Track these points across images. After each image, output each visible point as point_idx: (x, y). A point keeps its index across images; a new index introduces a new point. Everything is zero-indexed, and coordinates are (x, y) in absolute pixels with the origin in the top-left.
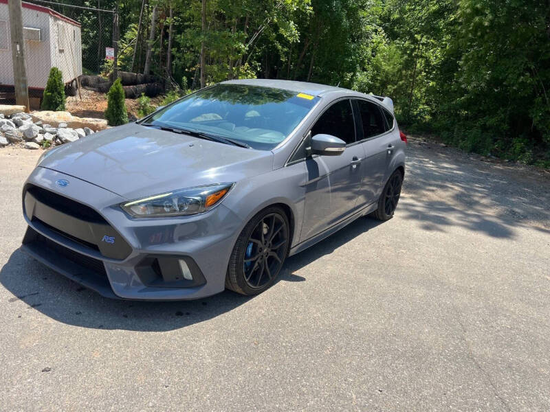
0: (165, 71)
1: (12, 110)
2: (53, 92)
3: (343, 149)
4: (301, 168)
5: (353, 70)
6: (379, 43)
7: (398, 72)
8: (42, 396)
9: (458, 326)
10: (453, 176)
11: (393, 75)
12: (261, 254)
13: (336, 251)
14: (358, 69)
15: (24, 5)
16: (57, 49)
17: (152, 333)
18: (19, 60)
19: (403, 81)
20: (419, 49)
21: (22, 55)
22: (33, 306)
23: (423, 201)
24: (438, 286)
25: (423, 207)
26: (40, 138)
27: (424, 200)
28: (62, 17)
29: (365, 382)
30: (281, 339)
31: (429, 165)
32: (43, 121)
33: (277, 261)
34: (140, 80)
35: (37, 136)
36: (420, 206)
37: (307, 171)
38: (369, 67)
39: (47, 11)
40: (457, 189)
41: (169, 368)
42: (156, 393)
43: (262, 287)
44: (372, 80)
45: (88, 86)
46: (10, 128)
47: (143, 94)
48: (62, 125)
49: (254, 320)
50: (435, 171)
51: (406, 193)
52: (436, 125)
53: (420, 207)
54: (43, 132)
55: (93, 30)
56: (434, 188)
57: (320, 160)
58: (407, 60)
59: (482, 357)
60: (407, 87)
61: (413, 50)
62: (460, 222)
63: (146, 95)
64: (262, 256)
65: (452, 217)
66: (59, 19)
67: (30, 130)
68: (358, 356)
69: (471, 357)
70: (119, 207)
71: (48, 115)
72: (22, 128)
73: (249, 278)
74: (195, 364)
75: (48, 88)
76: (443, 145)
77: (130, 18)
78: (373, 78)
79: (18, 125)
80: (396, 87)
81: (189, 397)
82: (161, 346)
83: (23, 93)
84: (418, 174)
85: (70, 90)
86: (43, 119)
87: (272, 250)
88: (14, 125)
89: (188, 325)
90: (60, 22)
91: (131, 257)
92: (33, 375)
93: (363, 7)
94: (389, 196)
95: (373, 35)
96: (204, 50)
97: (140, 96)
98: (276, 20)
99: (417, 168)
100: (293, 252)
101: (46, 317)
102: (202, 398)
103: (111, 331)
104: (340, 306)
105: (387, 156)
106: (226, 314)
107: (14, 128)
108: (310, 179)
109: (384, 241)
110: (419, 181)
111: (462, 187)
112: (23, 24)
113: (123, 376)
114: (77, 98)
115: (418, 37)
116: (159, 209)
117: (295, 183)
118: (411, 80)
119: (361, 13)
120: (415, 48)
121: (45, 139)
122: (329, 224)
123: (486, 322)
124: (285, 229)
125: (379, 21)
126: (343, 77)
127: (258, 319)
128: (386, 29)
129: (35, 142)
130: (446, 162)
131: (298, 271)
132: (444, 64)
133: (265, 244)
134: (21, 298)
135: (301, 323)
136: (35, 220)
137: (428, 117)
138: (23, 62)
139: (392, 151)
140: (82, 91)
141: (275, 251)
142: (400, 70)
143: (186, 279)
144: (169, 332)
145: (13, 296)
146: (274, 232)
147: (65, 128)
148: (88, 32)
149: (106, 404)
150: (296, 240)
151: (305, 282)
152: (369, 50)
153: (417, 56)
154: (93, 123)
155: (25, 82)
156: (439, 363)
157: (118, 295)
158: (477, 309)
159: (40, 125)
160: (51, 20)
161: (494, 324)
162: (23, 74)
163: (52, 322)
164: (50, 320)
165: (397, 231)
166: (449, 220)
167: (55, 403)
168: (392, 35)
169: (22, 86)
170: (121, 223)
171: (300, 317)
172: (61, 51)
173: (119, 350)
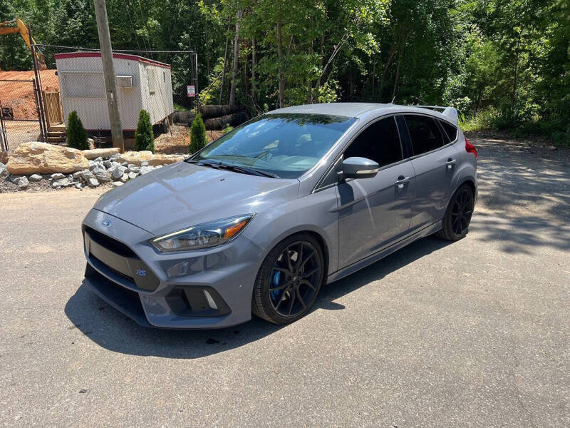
0: (251, 100)
1: (109, 153)
2: (142, 133)
3: (376, 170)
4: (332, 194)
6: (474, 41)
7: (495, 71)
8: (75, 414)
9: (510, 359)
10: (553, 185)
11: (491, 75)
12: (289, 283)
13: (387, 276)
14: (450, 72)
15: (115, 56)
16: (148, 92)
17: (180, 360)
18: (113, 106)
19: (503, 81)
20: (520, 42)
21: (116, 102)
22: (86, 334)
23: (510, 218)
24: (498, 314)
25: (510, 224)
26: (125, 177)
27: (511, 216)
28: (151, 62)
29: (381, 416)
30: (303, 369)
31: (526, 174)
32: (128, 161)
33: (312, 290)
34: (225, 112)
35: (122, 176)
36: (507, 224)
37: (339, 196)
38: (463, 69)
39: (137, 59)
40: (555, 200)
41: (187, 394)
42: (170, 417)
43: (295, 315)
44: (466, 83)
45: (179, 122)
46: (100, 170)
47: (228, 124)
48: (144, 164)
49: (280, 349)
50: (531, 180)
51: (490, 209)
52: (545, 125)
53: (504, 225)
54: (127, 172)
55: (186, 68)
56: (525, 202)
57: (355, 183)
58: (505, 56)
59: (529, 395)
60: (509, 86)
61: (513, 45)
62: (553, 240)
63: (231, 126)
64: (292, 285)
65: (543, 235)
66: (148, 64)
67: (117, 171)
68: (381, 389)
69: (516, 393)
70: (149, 243)
71: (132, 155)
72: (110, 169)
73: (278, 306)
74: (213, 391)
75: (138, 130)
76: (553, 148)
77: (218, 52)
78: (468, 81)
79: (107, 167)
80: (495, 87)
81: (199, 422)
82: (186, 372)
83: (118, 136)
84: (507, 186)
85: (160, 129)
86: (128, 160)
87: (304, 279)
88: (104, 167)
89: (215, 353)
90: (149, 67)
91: (159, 289)
92: (71, 396)
93: (452, 7)
94: (456, 214)
95: (467, 34)
96: (281, 76)
97: (226, 127)
98: (352, 36)
99: (508, 179)
100: (330, 279)
101: (94, 343)
102: (211, 423)
103: (145, 357)
104: (376, 335)
105: (448, 170)
106: (255, 343)
107: (104, 171)
108: (342, 205)
109: (447, 265)
110: (508, 195)
111: (562, 198)
112: (115, 74)
113: (146, 400)
114: (168, 135)
115: (518, 29)
116: (184, 243)
117: (325, 210)
118: (513, 78)
119: (450, 13)
120: (515, 43)
121: (129, 178)
122: (373, 249)
123: (548, 355)
124: (317, 256)
125: (472, 18)
126: (432, 85)
127: (285, 348)
128: (482, 26)
129: (122, 181)
130: (550, 168)
131: (339, 299)
132: (551, 55)
133: (294, 272)
134: (78, 326)
135: (328, 353)
136: (91, 256)
137: (536, 117)
138: (117, 109)
139: (453, 165)
140: (174, 127)
141: (308, 279)
142: (498, 68)
143: (212, 309)
144: (196, 359)
145: (72, 325)
146: (303, 260)
147: (147, 166)
148: (182, 71)
149: (125, 425)
150: (332, 268)
151: (344, 310)
152: (462, 51)
153: (518, 51)
154: (172, 159)
155: (119, 126)
156: (474, 400)
157: (152, 324)
158: (541, 340)
159: (126, 166)
160: (141, 67)
161: (557, 358)
162: (118, 118)
163: (98, 349)
164: (98, 347)
165: (466, 252)
166: (539, 238)
167: (83, 422)
168: (489, 31)
169: (117, 129)
170: (150, 257)
171: (329, 347)
172: (152, 93)
173: (147, 376)
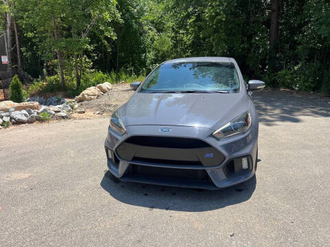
5: (145, 52)
22: (167, 210)
91: (224, 163)
95: (150, 31)
134: (152, 207)
147: (14, 111)
152: (149, 40)
154: (31, 105)
